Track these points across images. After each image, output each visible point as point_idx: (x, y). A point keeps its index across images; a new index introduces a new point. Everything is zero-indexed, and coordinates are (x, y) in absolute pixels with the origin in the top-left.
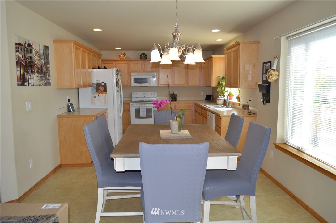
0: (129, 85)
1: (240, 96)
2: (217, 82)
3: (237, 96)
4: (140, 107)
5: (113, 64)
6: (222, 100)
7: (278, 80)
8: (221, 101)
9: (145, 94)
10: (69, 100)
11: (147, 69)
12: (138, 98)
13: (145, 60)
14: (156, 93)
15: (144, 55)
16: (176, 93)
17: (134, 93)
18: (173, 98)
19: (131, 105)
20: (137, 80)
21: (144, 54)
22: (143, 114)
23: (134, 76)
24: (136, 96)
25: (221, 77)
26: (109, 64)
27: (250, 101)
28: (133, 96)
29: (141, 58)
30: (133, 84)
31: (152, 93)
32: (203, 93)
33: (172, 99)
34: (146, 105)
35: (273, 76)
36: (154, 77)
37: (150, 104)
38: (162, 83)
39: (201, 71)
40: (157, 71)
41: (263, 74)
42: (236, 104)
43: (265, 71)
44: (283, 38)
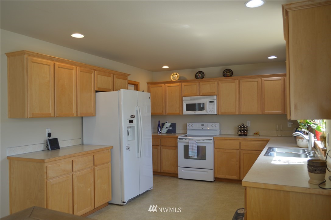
0: (181, 114)
4: (188, 143)
5: (162, 87)
9: (203, 125)
10: (49, 135)
11: (204, 92)
12: (194, 130)
13: (202, 79)
14: (217, 124)
15: (200, 73)
16: (248, 124)
17: (189, 124)
18: (241, 132)
19: (178, 139)
20: (190, 107)
22: (193, 153)
23: (187, 100)
24: (191, 128)
26: (158, 88)
28: (188, 128)
29: (196, 77)
30: (185, 112)
31: (213, 123)
34: (197, 141)
36: (213, 102)
37: (203, 140)
38: (224, 110)
39: (283, 91)
40: (216, 93)
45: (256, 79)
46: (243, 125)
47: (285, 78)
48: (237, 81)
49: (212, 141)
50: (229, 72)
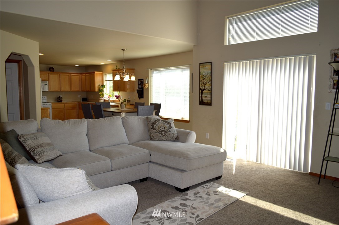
2: (98, 88)
7: (148, 87)
14: (46, 97)
25: (101, 85)
27: (129, 98)
36: (46, 84)
37: (46, 104)
38: (52, 89)
39: (80, 81)
40: (48, 80)
41: (138, 84)
42: (117, 101)
43: (139, 84)
44: (149, 70)
45: (68, 74)
46: (60, 97)
47: (80, 75)
48: (59, 75)
49: (51, 105)
50: (52, 69)
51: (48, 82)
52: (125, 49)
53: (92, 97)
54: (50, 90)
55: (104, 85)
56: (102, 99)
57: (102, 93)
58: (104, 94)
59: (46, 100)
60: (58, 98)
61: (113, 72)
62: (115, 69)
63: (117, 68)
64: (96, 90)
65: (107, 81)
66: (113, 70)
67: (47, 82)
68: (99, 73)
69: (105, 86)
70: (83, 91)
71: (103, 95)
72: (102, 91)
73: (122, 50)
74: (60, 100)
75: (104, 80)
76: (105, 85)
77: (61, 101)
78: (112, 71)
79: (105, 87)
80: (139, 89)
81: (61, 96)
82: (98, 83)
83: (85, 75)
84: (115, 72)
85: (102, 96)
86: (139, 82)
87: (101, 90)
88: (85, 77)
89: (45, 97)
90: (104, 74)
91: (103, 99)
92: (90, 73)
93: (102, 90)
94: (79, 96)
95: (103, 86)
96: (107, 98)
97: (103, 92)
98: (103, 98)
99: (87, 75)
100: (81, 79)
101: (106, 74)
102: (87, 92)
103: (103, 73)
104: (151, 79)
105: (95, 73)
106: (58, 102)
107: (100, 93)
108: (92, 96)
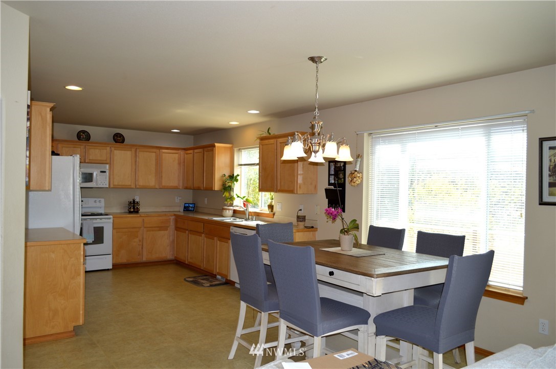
1: (273, 204)
2: (221, 183)
3: (269, 203)
4: (83, 224)
6: (231, 209)
7: (362, 181)
8: (231, 211)
11: (91, 158)
13: (87, 142)
14: (103, 200)
21: (84, 132)
22: (89, 236)
25: (227, 175)
27: (301, 210)
29: (79, 138)
31: (95, 199)
32: (180, 199)
33: (132, 210)
34: (94, 221)
35: (358, 178)
36: (105, 172)
37: (101, 219)
38: (117, 181)
39: (179, 164)
40: (108, 161)
41: (330, 175)
42: (266, 215)
43: (332, 172)
44: (366, 134)
45: (154, 150)
46: (134, 201)
47: (182, 152)
48: (133, 150)
49: (111, 220)
50: (120, 137)
51: (108, 166)
52: (320, 58)
53: (206, 202)
54: (112, 186)
55: (235, 175)
56: (229, 209)
57: (230, 193)
58: (235, 196)
59: (103, 209)
60: (130, 203)
61: (260, 144)
62: (265, 134)
63: (270, 134)
64: (217, 186)
65: (242, 167)
66: (262, 139)
67: (105, 167)
68: (225, 147)
69: (238, 178)
70: (186, 188)
71: (232, 198)
72: (229, 189)
73: (312, 59)
74: (134, 208)
75: (236, 163)
76: (238, 175)
77: (136, 211)
78: (258, 141)
79: (237, 180)
80: (332, 187)
81: (137, 200)
82: (220, 169)
83: (191, 151)
84: (266, 142)
85: (229, 202)
86: (332, 168)
87: (227, 188)
88: (191, 155)
89: (100, 201)
90: (236, 149)
91: (232, 208)
92: (203, 147)
93: (230, 187)
94: (177, 200)
95: (233, 178)
96: (242, 206)
97: (232, 193)
98: (231, 205)
99: (196, 151)
100: (184, 162)
101: (240, 150)
102: (196, 190)
103: (232, 147)
104: (368, 160)
105: (214, 146)
106: (130, 212)
107: (226, 194)
108: (206, 199)
